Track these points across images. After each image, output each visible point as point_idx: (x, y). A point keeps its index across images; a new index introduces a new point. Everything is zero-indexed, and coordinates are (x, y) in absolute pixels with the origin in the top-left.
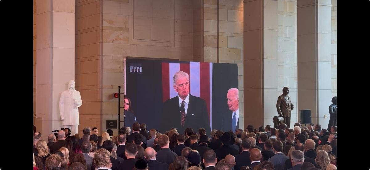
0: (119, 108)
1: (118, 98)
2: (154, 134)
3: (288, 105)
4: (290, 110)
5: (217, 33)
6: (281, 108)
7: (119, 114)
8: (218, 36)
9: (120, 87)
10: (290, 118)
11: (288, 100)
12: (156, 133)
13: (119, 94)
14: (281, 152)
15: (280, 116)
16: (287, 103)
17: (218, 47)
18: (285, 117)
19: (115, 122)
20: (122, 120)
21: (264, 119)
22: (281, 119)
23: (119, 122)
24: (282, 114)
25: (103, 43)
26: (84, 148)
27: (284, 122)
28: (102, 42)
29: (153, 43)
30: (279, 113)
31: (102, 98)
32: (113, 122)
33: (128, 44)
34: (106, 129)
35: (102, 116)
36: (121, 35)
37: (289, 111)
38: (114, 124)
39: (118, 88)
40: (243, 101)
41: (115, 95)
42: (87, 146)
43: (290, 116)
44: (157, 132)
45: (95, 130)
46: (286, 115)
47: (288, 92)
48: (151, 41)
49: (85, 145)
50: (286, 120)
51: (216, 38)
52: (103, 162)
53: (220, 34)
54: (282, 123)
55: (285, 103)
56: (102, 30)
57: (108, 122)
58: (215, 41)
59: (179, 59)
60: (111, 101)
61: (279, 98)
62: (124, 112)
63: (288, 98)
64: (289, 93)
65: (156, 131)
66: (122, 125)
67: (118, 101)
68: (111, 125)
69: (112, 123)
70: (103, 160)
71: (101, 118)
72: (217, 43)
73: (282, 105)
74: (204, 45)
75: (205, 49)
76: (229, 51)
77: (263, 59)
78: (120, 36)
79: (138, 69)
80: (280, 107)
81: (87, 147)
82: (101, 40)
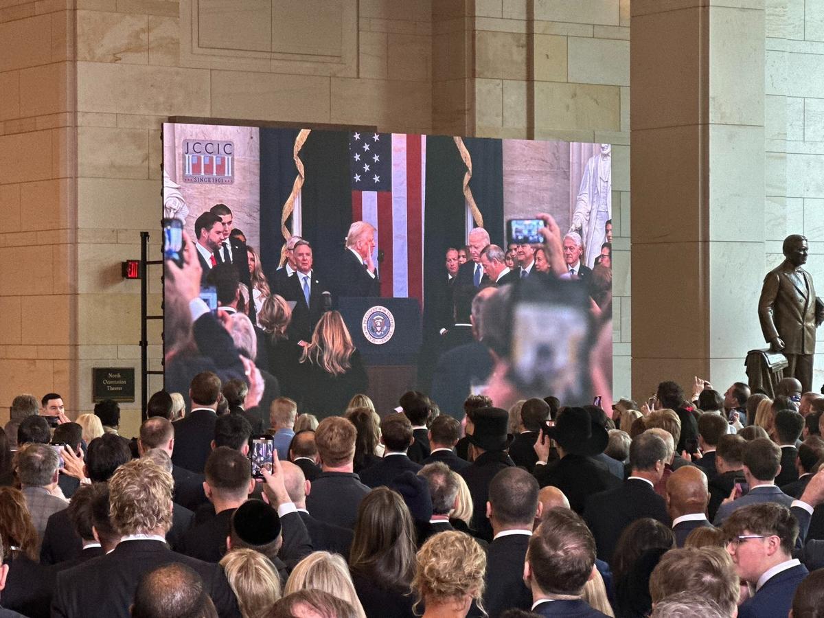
0: (145, 318)
1: (139, 281)
2: (287, 418)
3: (802, 304)
4: (811, 324)
5: (524, 23)
6: (775, 317)
7: (144, 344)
8: (530, 34)
9: (145, 236)
10: (810, 357)
11: (802, 288)
12: (294, 412)
13: (144, 263)
14: (772, 484)
15: (774, 350)
16: (800, 297)
17: (530, 79)
18: (794, 352)
19: (128, 373)
20: (155, 363)
21: (712, 362)
22: (776, 360)
23: (145, 373)
24: (780, 341)
25: (78, 63)
26: (33, 464)
27: (786, 371)
28: (74, 61)
29: (275, 63)
30: (768, 337)
31: (76, 280)
32: (119, 376)
33: (176, 66)
34: (94, 401)
35: (76, 350)
36: (149, 30)
37: (809, 329)
38: (125, 382)
39: (140, 241)
40: (629, 293)
41: (126, 270)
42: (40, 456)
43: (812, 348)
44: (300, 412)
45: (51, 402)
46: (795, 346)
47: (805, 255)
48: (268, 56)
49: (32, 454)
50: (794, 364)
51: (523, 40)
52: (145, 516)
53: (537, 27)
54: (780, 377)
55: (793, 299)
56: (75, 10)
57: (100, 375)
58: (520, 56)
59: (376, 127)
60: (112, 290)
61: (770, 277)
62: (163, 335)
63: (801, 277)
64: (808, 258)
65: (295, 404)
66: (156, 385)
67: (139, 290)
68: (113, 386)
69: (117, 379)
70: (144, 505)
71: (74, 359)
72: (525, 60)
73: (782, 307)
74: (474, 70)
75: (481, 86)
76: (574, 95)
77: (706, 124)
78: (143, 36)
79: (217, 166)
80: (771, 314)
81: (44, 462)
82: (69, 54)
